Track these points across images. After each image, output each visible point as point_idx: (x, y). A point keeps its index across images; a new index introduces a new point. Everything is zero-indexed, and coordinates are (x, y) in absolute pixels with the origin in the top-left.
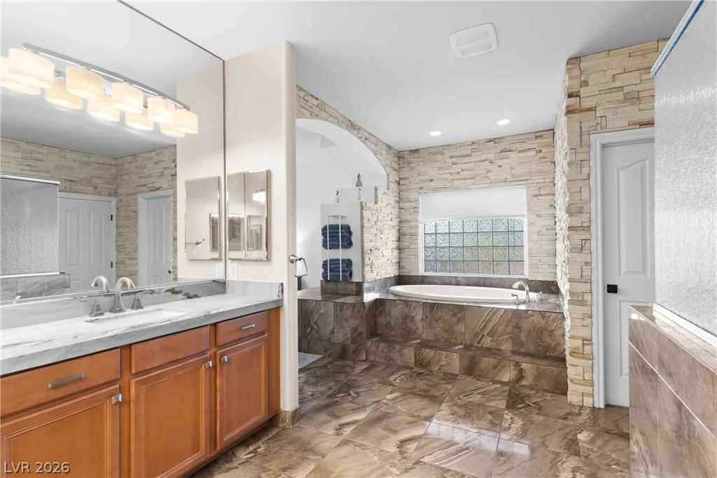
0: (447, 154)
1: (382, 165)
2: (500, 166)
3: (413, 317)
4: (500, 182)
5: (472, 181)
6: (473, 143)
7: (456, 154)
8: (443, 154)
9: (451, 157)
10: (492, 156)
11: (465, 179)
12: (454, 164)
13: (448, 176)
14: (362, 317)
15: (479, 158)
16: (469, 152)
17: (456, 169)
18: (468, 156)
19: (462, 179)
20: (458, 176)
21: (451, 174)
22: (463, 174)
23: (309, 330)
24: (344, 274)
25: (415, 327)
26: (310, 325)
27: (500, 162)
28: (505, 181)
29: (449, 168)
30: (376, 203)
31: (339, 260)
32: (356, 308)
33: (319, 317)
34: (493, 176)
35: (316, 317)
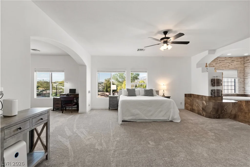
0: (219, 60)
2: (232, 65)
4: (232, 69)
5: (225, 68)
6: (225, 58)
7: (221, 60)
8: (217, 59)
9: (219, 61)
10: (230, 62)
11: (223, 67)
12: (220, 63)
13: (219, 66)
15: (227, 62)
16: (224, 60)
17: (221, 64)
18: (224, 61)
19: (222, 67)
20: (221, 66)
21: (219, 65)
22: (223, 66)
27: (232, 64)
28: (233, 68)
29: (219, 63)
34: (231, 67)
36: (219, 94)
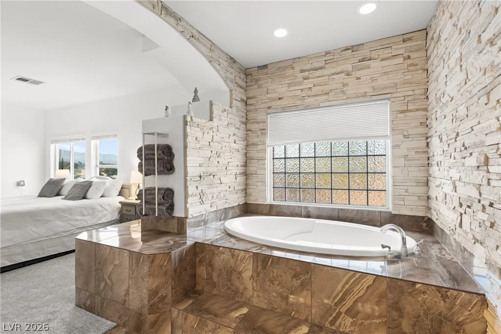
0: (298, 68)
1: (223, 78)
2: (358, 78)
3: (240, 273)
4: (358, 97)
5: (326, 97)
6: (327, 53)
7: (306, 68)
8: (293, 68)
9: (302, 71)
10: (349, 68)
11: (318, 95)
12: (305, 79)
13: (299, 93)
14: (166, 274)
15: (334, 71)
16: (322, 64)
17: (308, 84)
18: (321, 68)
19: (315, 96)
20: (309, 93)
21: (302, 90)
22: (315, 90)
23: (103, 285)
24: (161, 207)
25: (242, 288)
26: (103, 279)
27: (359, 74)
28: (365, 95)
29: (300, 83)
30: (211, 119)
31: (154, 189)
32: (157, 262)
33: (113, 269)
34: (350, 91)
35: (110, 268)
36: (152, 207)
